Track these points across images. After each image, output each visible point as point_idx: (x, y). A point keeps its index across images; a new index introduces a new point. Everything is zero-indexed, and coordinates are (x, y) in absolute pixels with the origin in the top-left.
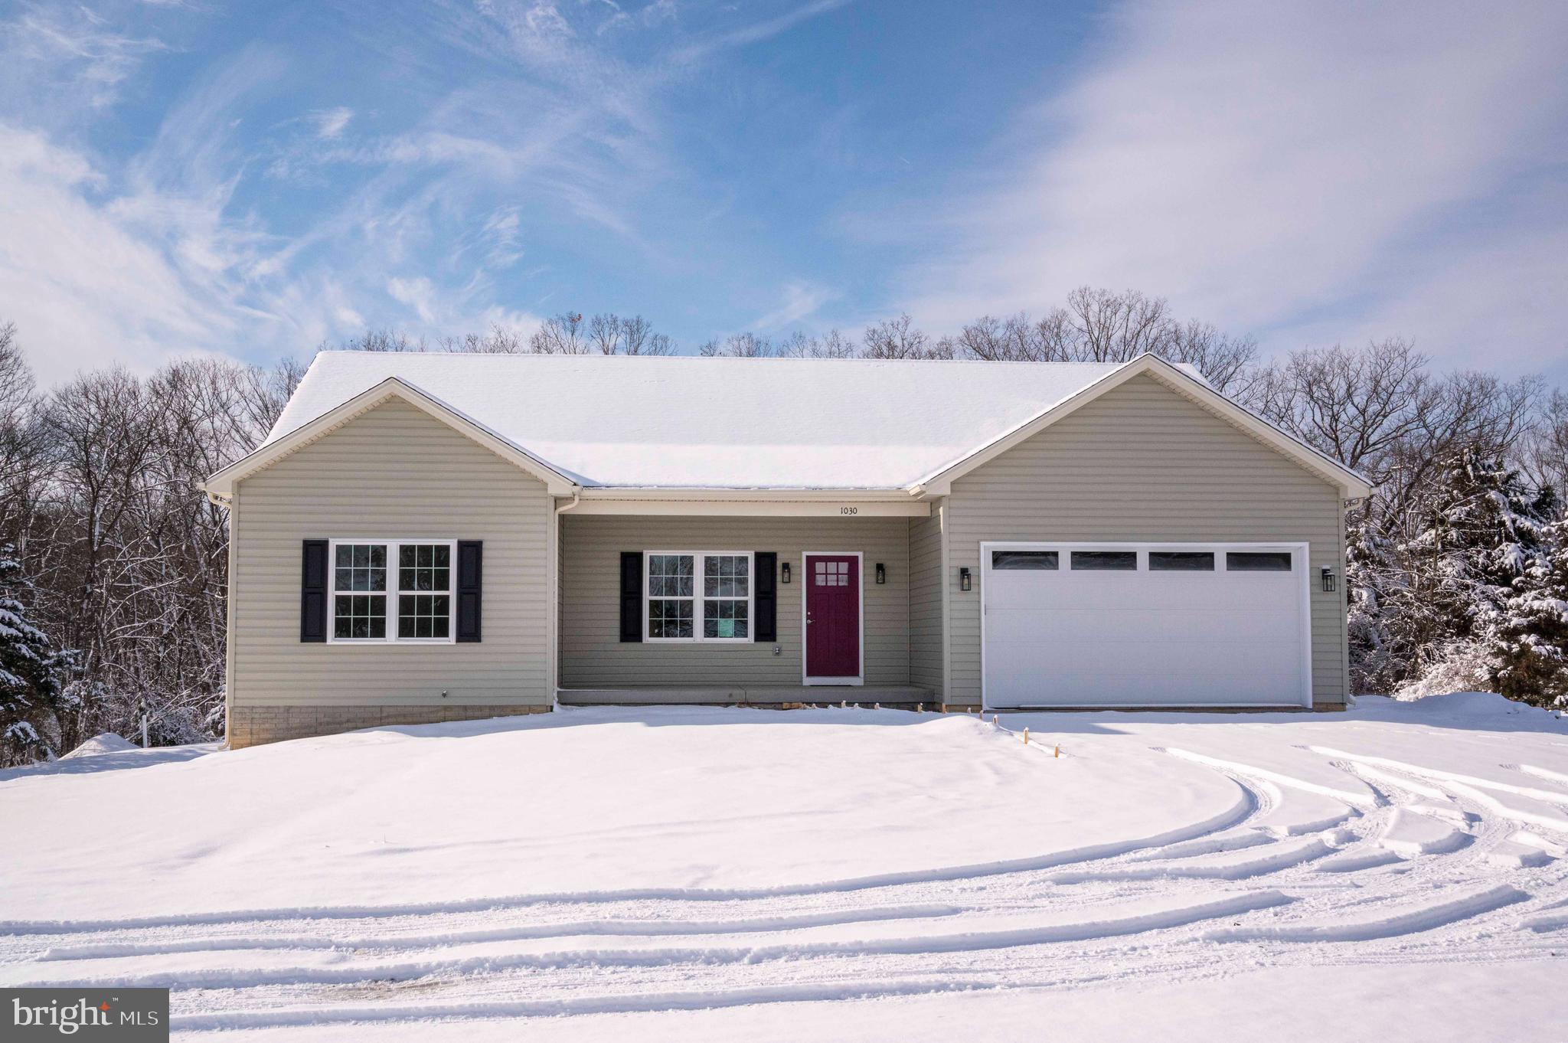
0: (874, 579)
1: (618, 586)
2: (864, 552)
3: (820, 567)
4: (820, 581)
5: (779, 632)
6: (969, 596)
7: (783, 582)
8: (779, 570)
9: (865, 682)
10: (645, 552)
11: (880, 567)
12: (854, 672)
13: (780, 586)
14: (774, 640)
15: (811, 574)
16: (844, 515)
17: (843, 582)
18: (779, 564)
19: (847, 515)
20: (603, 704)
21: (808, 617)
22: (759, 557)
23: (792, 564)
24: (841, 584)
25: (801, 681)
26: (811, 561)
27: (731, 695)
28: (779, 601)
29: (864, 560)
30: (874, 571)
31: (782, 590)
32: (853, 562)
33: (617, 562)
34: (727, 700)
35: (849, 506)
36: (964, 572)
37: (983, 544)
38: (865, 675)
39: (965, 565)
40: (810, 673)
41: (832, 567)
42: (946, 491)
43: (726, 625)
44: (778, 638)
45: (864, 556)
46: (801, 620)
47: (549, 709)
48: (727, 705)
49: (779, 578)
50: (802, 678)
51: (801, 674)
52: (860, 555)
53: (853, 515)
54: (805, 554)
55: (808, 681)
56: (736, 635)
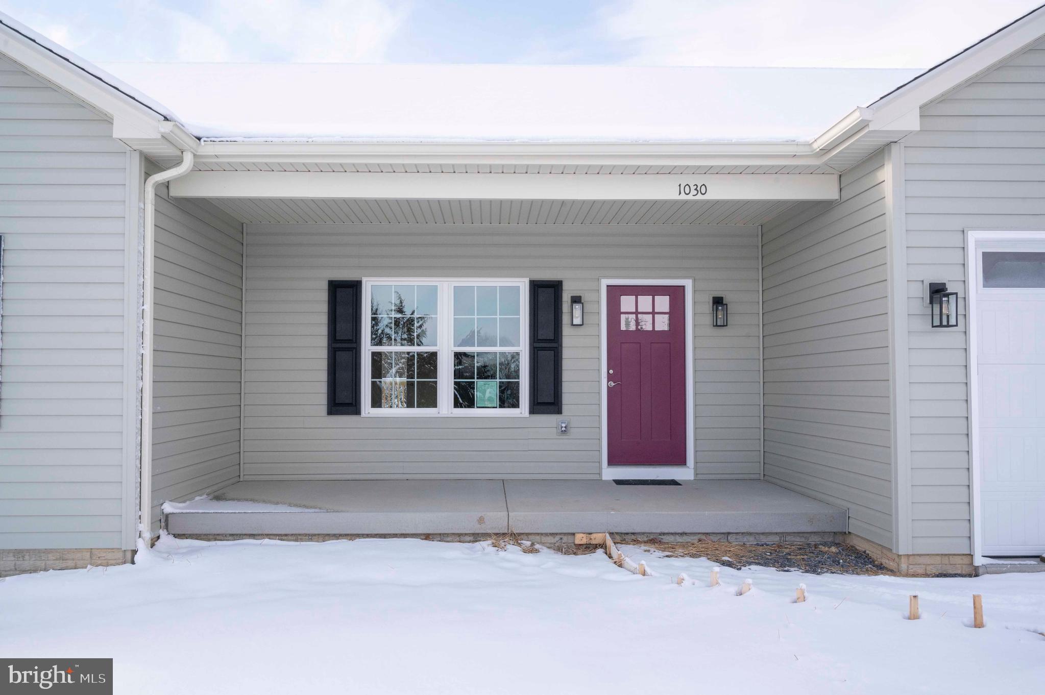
0: (708, 320)
1: (323, 330)
2: (694, 281)
3: (627, 303)
4: (627, 323)
5: (566, 399)
6: (945, 337)
7: (573, 325)
8: (566, 307)
9: (696, 474)
10: (364, 280)
11: (718, 301)
12: (680, 459)
13: (566, 330)
14: (559, 411)
15: (614, 313)
16: (683, 197)
17: (662, 323)
18: (566, 298)
19: (690, 197)
20: (253, 536)
21: (610, 378)
22: (536, 287)
23: (586, 298)
24: (658, 328)
25: (600, 474)
26: (615, 293)
27: (481, 520)
28: (566, 353)
29: (695, 291)
30: (708, 307)
31: (570, 340)
32: (676, 294)
33: (324, 296)
34: (478, 529)
35: (692, 181)
36: (938, 292)
37: (973, 237)
38: (696, 463)
39: (938, 279)
40: (613, 461)
41: (645, 302)
42: (912, 123)
43: (487, 390)
44: (565, 408)
45: (694, 286)
46: (599, 382)
47: (129, 555)
48: (476, 537)
49: (565, 319)
50: (600, 468)
51: (600, 462)
52: (688, 284)
53: (700, 197)
54: (605, 282)
55: (611, 473)
56: (503, 404)
